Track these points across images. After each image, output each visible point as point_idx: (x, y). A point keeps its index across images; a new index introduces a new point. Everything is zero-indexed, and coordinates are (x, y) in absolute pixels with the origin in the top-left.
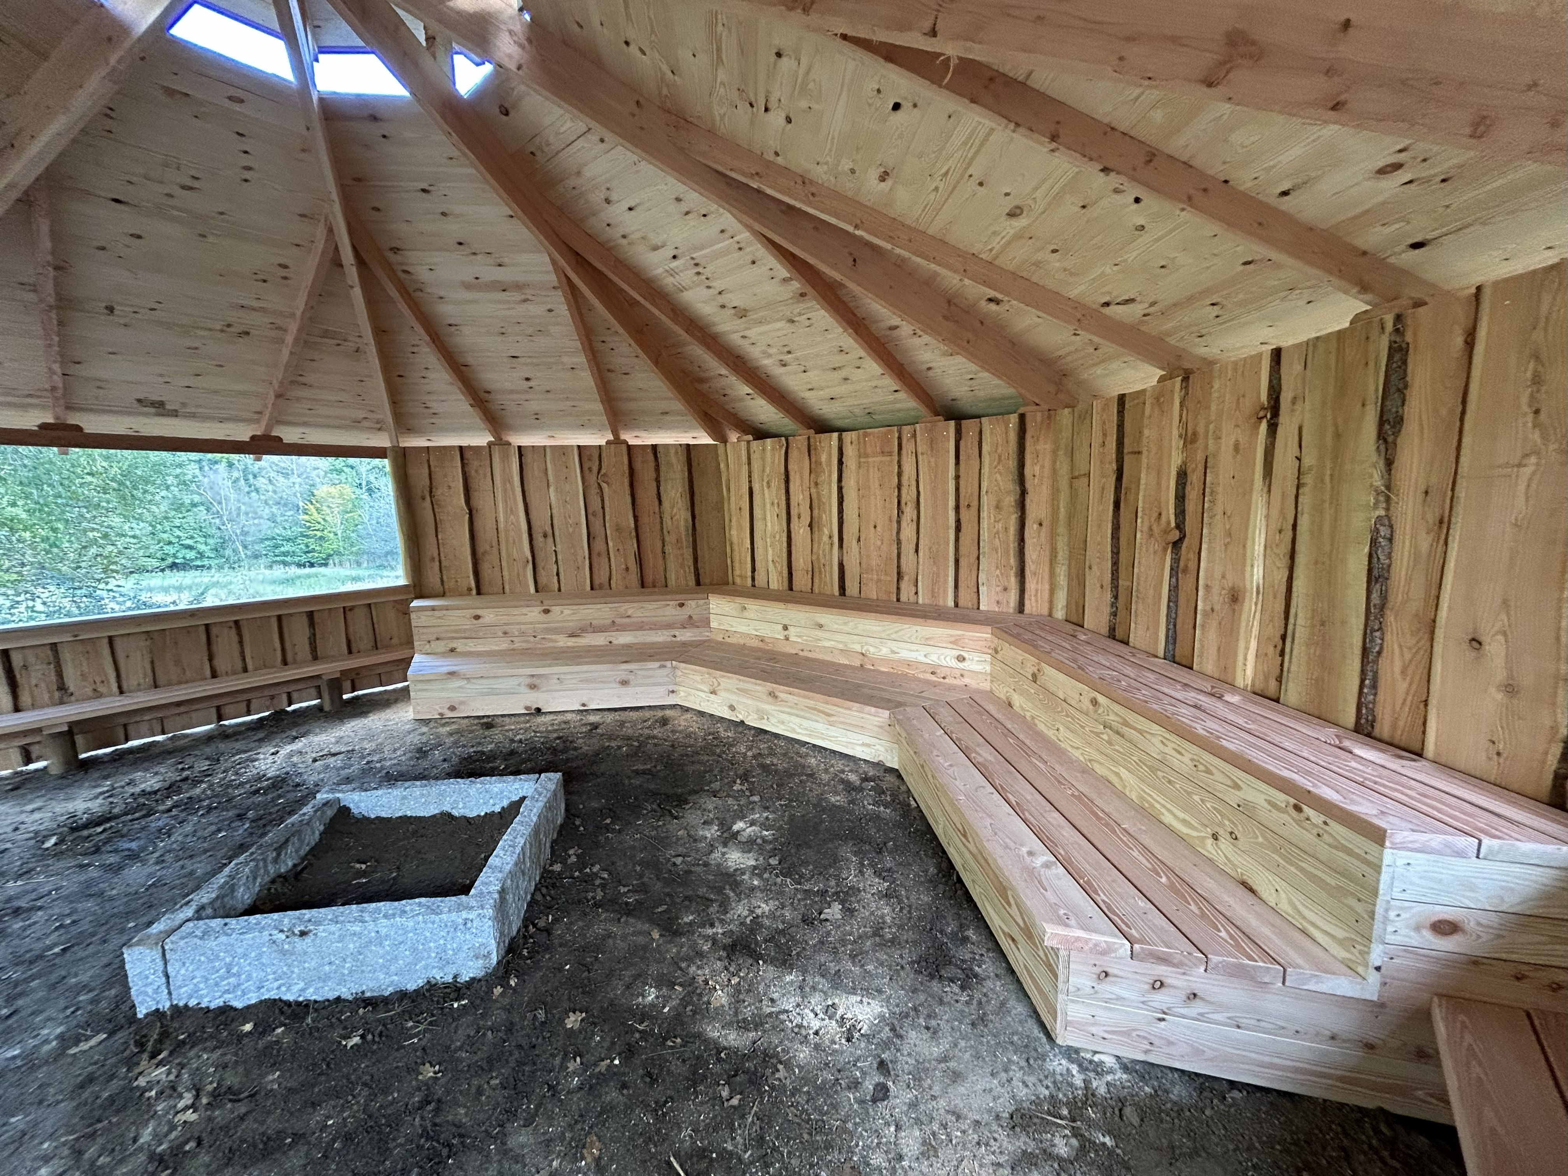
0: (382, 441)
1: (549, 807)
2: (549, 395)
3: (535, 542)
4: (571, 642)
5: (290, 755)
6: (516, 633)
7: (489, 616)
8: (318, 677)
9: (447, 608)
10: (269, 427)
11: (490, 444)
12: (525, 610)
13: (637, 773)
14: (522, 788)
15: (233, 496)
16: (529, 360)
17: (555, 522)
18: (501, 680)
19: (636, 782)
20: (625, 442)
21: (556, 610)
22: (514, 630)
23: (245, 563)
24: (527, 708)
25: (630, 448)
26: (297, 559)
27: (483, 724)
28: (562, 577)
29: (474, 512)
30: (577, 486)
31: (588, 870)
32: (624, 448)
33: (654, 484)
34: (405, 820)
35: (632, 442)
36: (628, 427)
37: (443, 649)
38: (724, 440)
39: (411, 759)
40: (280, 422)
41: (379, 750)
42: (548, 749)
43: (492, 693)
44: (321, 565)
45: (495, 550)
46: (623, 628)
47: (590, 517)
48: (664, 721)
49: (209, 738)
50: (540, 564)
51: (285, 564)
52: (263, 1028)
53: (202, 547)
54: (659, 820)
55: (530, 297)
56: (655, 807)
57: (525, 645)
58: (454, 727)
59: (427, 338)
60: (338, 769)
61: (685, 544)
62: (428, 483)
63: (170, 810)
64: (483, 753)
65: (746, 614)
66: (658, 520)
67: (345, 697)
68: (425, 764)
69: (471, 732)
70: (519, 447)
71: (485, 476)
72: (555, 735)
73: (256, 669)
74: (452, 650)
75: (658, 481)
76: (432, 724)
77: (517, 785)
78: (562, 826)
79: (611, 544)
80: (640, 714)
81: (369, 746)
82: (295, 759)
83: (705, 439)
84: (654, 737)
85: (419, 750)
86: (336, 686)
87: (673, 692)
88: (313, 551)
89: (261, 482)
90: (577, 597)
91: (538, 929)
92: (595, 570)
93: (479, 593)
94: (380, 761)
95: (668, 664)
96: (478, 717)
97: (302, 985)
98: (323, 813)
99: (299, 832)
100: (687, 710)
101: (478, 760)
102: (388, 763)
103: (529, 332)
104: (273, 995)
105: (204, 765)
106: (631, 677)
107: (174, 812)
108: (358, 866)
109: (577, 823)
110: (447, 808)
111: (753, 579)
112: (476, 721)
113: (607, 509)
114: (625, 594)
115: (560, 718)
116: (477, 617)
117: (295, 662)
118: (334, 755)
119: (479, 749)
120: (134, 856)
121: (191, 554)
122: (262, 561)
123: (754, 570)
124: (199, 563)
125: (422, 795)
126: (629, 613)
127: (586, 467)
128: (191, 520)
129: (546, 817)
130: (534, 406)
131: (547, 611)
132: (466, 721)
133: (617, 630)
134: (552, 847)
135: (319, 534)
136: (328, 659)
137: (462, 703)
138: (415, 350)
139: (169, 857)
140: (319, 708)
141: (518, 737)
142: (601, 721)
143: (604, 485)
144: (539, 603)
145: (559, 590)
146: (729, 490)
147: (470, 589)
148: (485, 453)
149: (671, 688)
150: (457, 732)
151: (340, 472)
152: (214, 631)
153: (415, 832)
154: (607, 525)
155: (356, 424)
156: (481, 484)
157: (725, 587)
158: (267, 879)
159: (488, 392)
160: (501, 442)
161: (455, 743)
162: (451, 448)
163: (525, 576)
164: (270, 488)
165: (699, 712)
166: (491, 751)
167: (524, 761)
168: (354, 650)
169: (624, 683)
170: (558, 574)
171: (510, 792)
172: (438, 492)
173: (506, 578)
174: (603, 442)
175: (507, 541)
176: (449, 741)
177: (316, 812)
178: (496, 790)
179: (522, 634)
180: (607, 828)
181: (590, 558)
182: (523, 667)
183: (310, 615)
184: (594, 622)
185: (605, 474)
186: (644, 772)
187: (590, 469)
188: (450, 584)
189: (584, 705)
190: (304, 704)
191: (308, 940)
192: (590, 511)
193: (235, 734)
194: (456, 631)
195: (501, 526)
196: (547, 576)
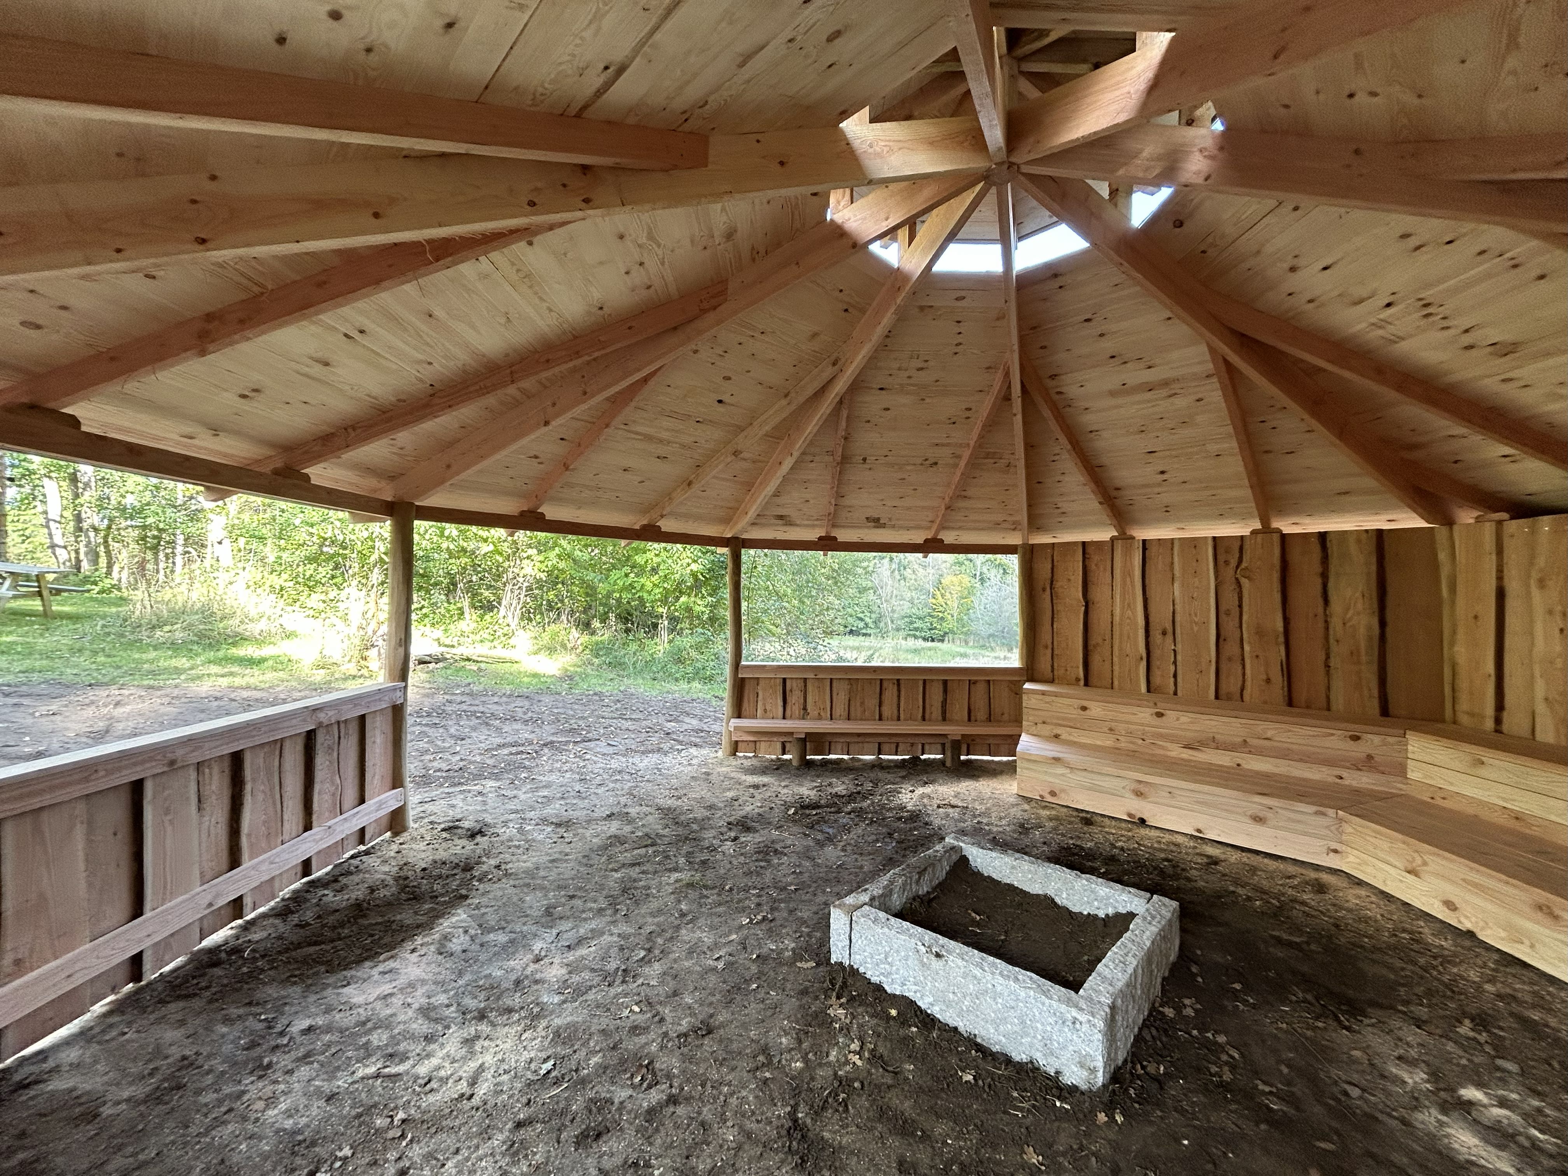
0: (1015, 539)
1: (1163, 937)
2: (1187, 486)
3: (1151, 639)
4: (1186, 754)
5: (923, 796)
6: (1123, 733)
7: (1096, 709)
8: (945, 735)
9: (1056, 695)
10: (937, 532)
11: (1113, 539)
12: (1135, 709)
13: (1279, 941)
14: (1131, 903)
15: (890, 582)
16: (1168, 453)
17: (1178, 618)
18: (1107, 779)
19: (1280, 953)
20: (1279, 531)
21: (1171, 715)
22: (1121, 728)
23: (890, 634)
24: (1130, 815)
25: (1284, 537)
26: (923, 634)
27: (1082, 818)
28: (1179, 679)
29: (1090, 605)
30: (1209, 580)
31: (1209, 1035)
32: (1276, 538)
33: (1319, 581)
34: (1011, 888)
35: (1286, 530)
36: (1282, 512)
37: (1047, 733)
38: (1449, 522)
39: (1014, 831)
40: (944, 528)
41: (986, 813)
42: (1155, 868)
43: (1094, 789)
44: (939, 641)
45: (1108, 642)
46: (1260, 752)
47: (1223, 616)
48: (1320, 888)
49: (872, 766)
50: (1155, 663)
51: (916, 637)
52: (903, 1021)
53: (867, 620)
54: (1317, 1018)
55: (1178, 391)
56: (1309, 997)
57: (1132, 747)
58: (1054, 813)
59: (1069, 447)
60: (956, 821)
61: (1364, 658)
62: (1050, 575)
63: (849, 813)
64: (1082, 848)
65: (1483, 771)
66: (1321, 624)
67: (963, 758)
68: (1026, 841)
69: (1071, 823)
70: (1144, 541)
71: (1105, 569)
72: (1163, 855)
73: (905, 720)
74: (1057, 736)
75: (1325, 577)
76: (1033, 804)
77: (1125, 897)
78: (1174, 965)
79: (1247, 648)
80: (1282, 866)
81: (980, 808)
82: (925, 800)
83: (1412, 521)
84: (1303, 903)
85: (1022, 826)
86: (957, 746)
87: (1336, 851)
88: (935, 628)
89: (908, 573)
90: (1197, 704)
91: (1147, 1073)
92: (1223, 677)
93: (1086, 684)
94: (987, 825)
95: (1331, 812)
96: (1077, 810)
97: (931, 999)
98: (950, 856)
99: (933, 865)
100: (1360, 883)
101: (1077, 854)
102: (995, 829)
103: (1170, 426)
104: (910, 995)
105: (869, 786)
106: (1269, 815)
107: (853, 814)
108: (973, 915)
109: (1194, 969)
110: (1051, 892)
111: (1498, 721)
112: (1075, 813)
113: (1245, 608)
114: (1263, 710)
115: (1168, 837)
116: (1084, 709)
117: (930, 720)
118: (953, 807)
119: (1079, 843)
120: (830, 839)
121: (861, 625)
122: (902, 634)
123: (1500, 707)
124: (864, 631)
125: (1030, 871)
126: (1269, 734)
127: (1221, 558)
128: (864, 599)
129: (1159, 947)
130: (1166, 498)
131: (1160, 715)
132: (1065, 810)
133: (1250, 752)
134: (1163, 985)
135: (941, 615)
136: (952, 722)
137: (1063, 791)
138: (1056, 458)
139: (849, 848)
140: (942, 762)
141: (1120, 844)
142: (1223, 857)
143: (1245, 582)
144: (1152, 704)
145: (1175, 693)
146: (1453, 589)
147: (1078, 680)
148: (1108, 548)
149: (1334, 845)
150: (1056, 818)
151: (961, 564)
152: (885, 684)
153: (1021, 904)
154: (1244, 626)
155: (996, 526)
156: (1100, 576)
157: (1439, 726)
158: (911, 895)
159: (1118, 489)
160: (1124, 537)
161: (1055, 829)
162: (1075, 543)
163: (1138, 675)
164: (913, 577)
165: (1382, 892)
166: (1089, 849)
167: (1125, 872)
168: (973, 718)
169: (1258, 819)
170: (1175, 676)
171: (1117, 901)
172: (1057, 585)
173: (1116, 673)
174: (1245, 531)
175: (1121, 635)
176: (1049, 825)
177: (945, 852)
178: (1102, 893)
179: (1130, 733)
180: (1235, 994)
181: (1217, 662)
182: (1130, 769)
183: (945, 682)
184: (1217, 737)
185: (1246, 568)
186: (1290, 944)
187: (1227, 563)
188: (1059, 672)
189: (1199, 831)
190: (932, 756)
191: (941, 963)
192: (1223, 608)
193: (889, 767)
194: (1064, 719)
195: (1117, 619)
196: (1163, 676)
